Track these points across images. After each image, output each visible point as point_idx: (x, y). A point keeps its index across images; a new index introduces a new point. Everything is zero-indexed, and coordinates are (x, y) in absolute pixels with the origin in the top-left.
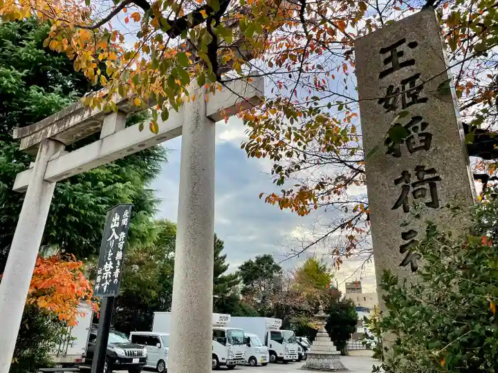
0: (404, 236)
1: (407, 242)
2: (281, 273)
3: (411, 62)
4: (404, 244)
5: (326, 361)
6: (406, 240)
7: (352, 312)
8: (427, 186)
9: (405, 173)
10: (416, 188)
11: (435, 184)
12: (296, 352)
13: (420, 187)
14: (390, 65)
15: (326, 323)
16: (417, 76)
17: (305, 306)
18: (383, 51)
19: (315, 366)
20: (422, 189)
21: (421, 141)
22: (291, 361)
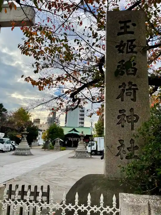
0: (120, 111)
1: (121, 114)
2: (7, 112)
3: (132, 33)
4: (119, 115)
5: (24, 151)
6: (121, 113)
7: (36, 132)
8: (132, 91)
9: (124, 84)
10: (128, 91)
11: (136, 91)
12: (10, 148)
13: (129, 91)
14: (123, 31)
15: (27, 136)
16: (134, 40)
17: (16, 128)
18: (120, 22)
19: (19, 153)
20: (130, 92)
21: (132, 71)
22: (6, 151)
